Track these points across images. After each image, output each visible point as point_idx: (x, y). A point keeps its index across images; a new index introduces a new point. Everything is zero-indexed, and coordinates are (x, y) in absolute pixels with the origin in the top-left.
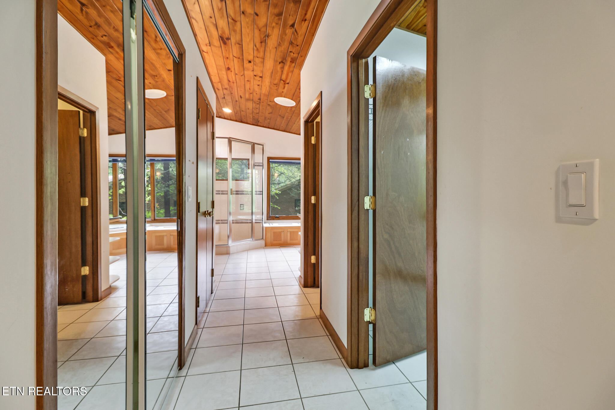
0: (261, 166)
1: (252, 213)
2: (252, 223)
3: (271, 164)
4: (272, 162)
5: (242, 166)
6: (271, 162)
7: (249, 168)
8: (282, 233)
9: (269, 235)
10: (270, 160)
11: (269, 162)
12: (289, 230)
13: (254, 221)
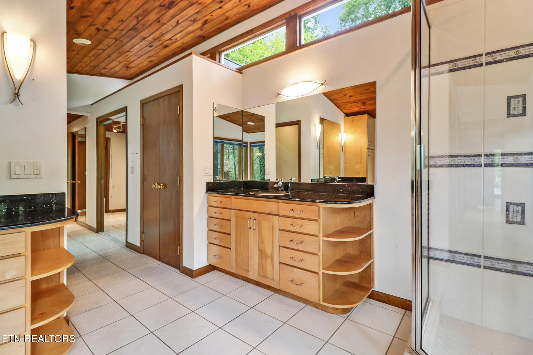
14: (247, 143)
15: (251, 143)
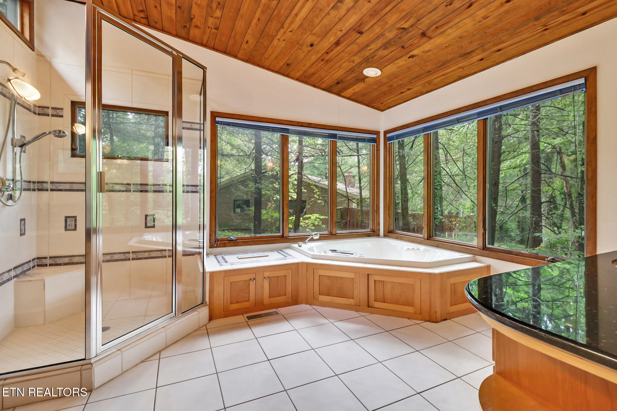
0: (196, 129)
1: (175, 227)
2: (173, 254)
3: (219, 126)
4: (222, 123)
5: (156, 140)
6: (218, 122)
7: (168, 145)
8: (251, 282)
9: (219, 290)
10: (218, 119)
11: (214, 123)
12: (267, 274)
13: (180, 248)
14: (377, 133)
15: (386, 133)
